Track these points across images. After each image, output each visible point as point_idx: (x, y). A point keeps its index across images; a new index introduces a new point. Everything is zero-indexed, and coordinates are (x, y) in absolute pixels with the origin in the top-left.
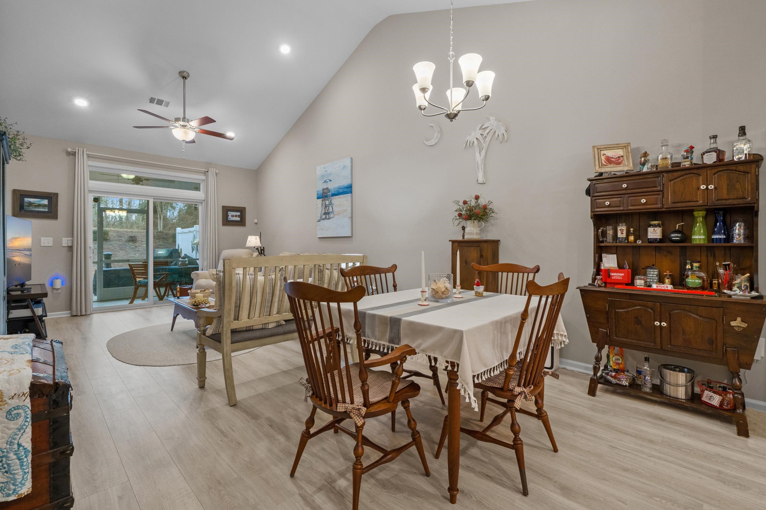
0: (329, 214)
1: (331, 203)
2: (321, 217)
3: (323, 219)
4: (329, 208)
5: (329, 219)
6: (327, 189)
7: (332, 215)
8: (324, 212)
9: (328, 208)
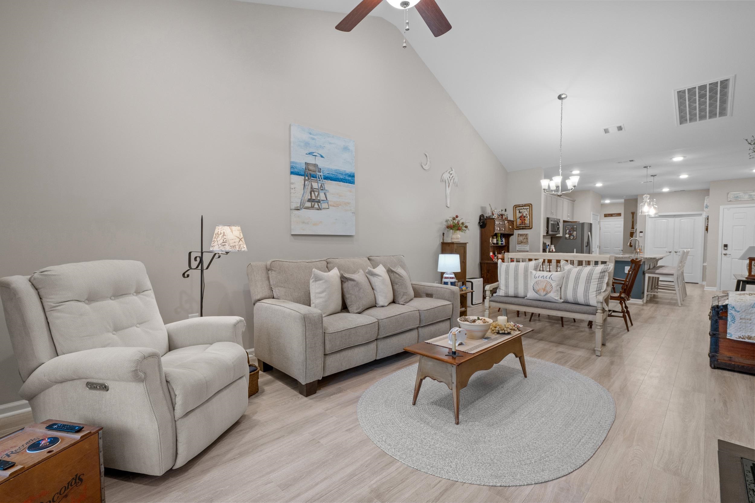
0: (320, 202)
1: (322, 188)
2: (302, 204)
3: (307, 208)
4: (318, 194)
5: (319, 209)
6: (315, 165)
7: (324, 205)
8: (310, 198)
9: (316, 193)
